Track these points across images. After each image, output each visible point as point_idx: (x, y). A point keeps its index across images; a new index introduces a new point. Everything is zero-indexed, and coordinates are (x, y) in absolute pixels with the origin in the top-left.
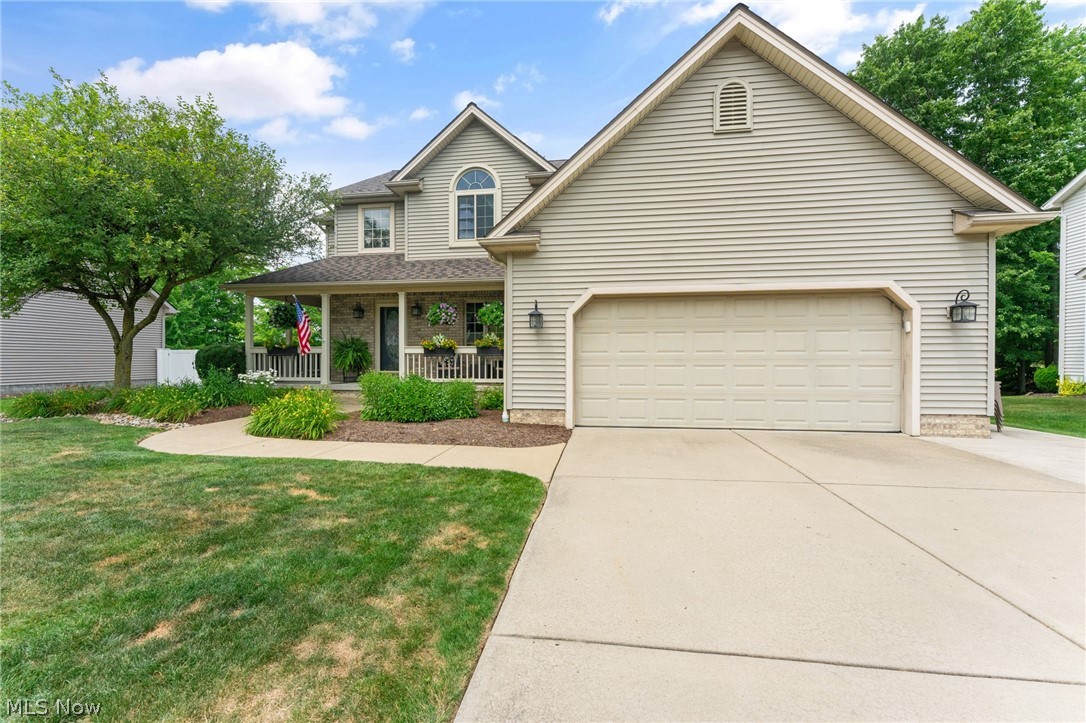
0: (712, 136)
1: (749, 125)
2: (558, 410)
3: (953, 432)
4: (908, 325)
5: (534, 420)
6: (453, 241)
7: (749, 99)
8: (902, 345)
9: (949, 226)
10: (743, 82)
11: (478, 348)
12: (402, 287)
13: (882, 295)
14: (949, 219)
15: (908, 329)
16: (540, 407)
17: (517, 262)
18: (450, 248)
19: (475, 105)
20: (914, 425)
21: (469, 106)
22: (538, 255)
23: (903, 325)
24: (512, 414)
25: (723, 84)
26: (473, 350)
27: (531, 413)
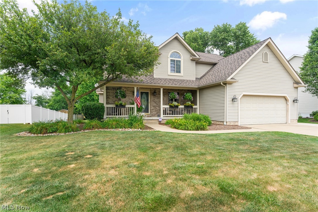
0: (262, 62)
1: (268, 61)
2: (236, 121)
3: (294, 123)
4: (288, 103)
5: (232, 124)
6: (169, 73)
7: (268, 56)
8: (287, 107)
9: (293, 85)
10: (267, 52)
11: (185, 106)
12: (162, 87)
13: (285, 98)
14: (293, 84)
15: (288, 104)
16: (233, 121)
17: (229, 85)
18: (168, 75)
19: (178, 34)
20: (289, 122)
21: (176, 33)
22: (233, 84)
23: (287, 103)
24: (227, 123)
25: (265, 52)
26: (183, 107)
27: (231, 122)
